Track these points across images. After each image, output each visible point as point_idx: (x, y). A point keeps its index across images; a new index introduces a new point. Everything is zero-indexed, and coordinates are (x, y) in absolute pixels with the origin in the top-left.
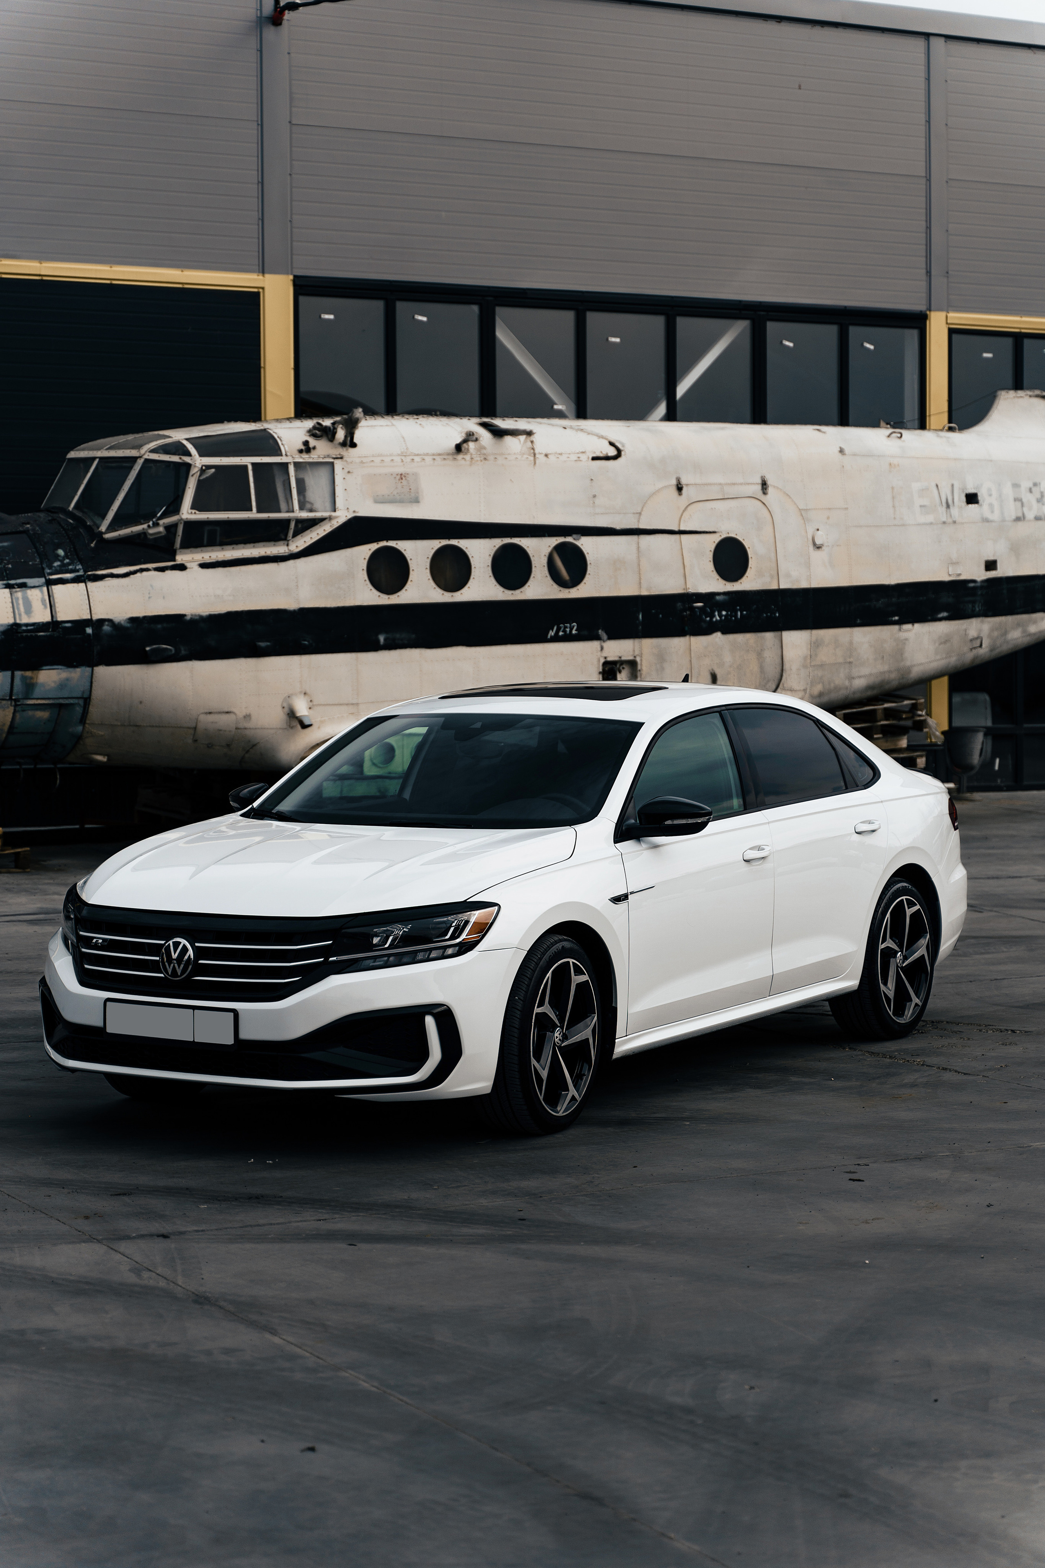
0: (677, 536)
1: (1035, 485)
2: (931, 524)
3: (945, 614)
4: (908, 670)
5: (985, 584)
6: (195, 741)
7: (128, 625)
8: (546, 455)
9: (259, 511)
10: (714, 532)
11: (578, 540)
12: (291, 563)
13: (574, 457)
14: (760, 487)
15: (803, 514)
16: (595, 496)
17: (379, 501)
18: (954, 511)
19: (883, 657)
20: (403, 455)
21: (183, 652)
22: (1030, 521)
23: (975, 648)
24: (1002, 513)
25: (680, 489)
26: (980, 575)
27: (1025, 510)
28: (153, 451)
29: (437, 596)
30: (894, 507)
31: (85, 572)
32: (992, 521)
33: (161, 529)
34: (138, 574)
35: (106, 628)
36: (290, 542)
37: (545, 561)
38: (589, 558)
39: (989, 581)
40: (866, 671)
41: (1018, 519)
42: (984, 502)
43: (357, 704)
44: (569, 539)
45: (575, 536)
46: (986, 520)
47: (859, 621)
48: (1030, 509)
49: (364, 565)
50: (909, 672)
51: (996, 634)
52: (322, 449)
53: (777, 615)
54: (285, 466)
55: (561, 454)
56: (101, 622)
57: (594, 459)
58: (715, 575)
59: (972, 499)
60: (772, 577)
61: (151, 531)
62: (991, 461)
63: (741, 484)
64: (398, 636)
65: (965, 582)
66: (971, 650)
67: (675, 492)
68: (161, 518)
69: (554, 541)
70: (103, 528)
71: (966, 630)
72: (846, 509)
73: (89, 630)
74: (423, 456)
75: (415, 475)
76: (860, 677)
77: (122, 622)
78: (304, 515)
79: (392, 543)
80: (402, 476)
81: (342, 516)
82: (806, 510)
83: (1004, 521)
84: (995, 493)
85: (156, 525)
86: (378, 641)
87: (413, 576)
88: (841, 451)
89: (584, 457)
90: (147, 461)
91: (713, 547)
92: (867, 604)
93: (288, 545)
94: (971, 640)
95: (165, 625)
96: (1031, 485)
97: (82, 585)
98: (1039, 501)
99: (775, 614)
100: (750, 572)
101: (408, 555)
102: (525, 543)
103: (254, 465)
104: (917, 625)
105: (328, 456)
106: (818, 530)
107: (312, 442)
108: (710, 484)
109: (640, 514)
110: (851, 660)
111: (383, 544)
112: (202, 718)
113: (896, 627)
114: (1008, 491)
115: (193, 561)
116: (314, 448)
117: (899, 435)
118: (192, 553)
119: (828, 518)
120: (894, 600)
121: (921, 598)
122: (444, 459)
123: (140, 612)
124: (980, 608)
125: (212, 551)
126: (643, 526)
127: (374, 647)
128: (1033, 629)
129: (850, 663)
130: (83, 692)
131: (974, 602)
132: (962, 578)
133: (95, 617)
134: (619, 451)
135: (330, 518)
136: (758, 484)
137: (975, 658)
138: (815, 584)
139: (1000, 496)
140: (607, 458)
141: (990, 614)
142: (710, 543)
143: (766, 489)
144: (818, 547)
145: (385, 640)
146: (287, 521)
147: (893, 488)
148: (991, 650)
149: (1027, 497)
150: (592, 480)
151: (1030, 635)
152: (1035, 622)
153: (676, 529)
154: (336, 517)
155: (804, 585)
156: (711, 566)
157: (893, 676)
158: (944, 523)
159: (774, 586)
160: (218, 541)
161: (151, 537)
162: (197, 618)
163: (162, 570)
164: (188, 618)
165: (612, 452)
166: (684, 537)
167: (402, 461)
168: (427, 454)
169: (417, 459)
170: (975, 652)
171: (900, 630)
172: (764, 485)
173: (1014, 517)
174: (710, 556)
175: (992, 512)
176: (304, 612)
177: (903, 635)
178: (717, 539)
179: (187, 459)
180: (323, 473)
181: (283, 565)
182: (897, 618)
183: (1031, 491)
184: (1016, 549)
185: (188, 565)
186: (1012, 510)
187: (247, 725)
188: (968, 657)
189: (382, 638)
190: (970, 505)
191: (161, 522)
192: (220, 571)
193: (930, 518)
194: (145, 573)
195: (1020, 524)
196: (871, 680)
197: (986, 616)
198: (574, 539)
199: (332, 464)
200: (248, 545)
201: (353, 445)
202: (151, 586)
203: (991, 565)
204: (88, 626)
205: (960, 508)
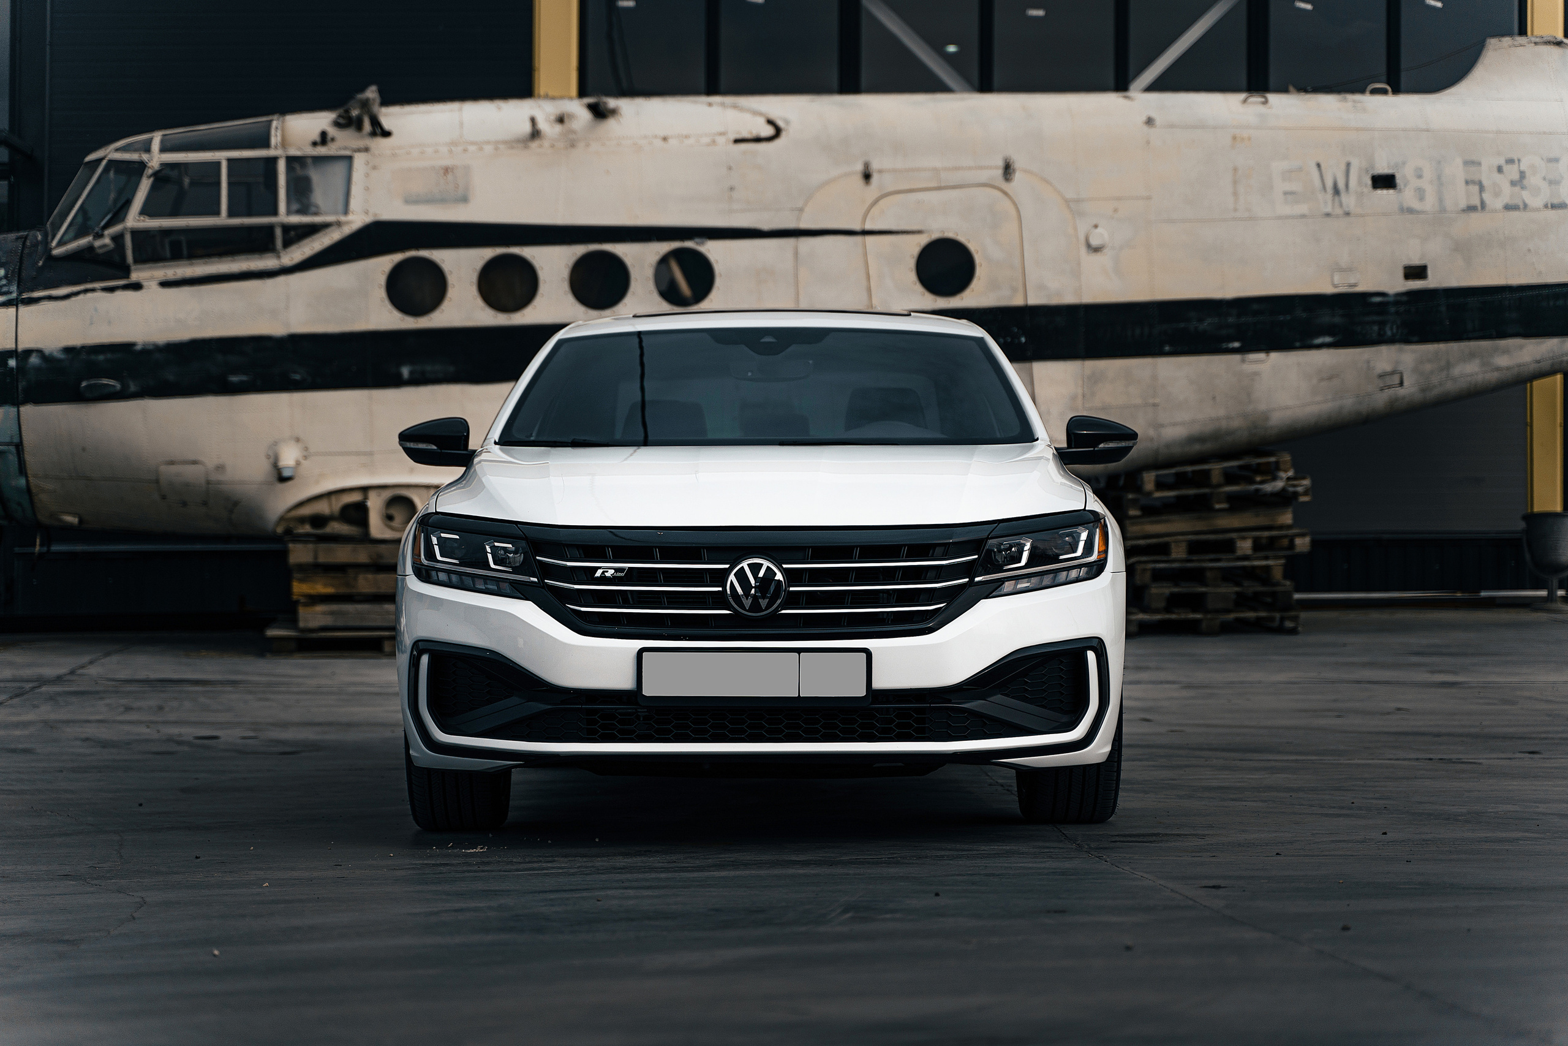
0: (858, 239)
1: (1510, 161)
2: (1303, 216)
3: (1328, 339)
4: (1266, 416)
5: (1405, 298)
6: (164, 497)
7: (62, 356)
8: (665, 139)
9: (231, 214)
10: (919, 232)
11: (702, 244)
12: (281, 280)
13: (706, 140)
14: (1000, 172)
15: (1074, 206)
16: (732, 189)
17: (410, 200)
18: (1349, 201)
19: (1214, 398)
20: (454, 143)
21: (133, 388)
22: (1495, 211)
23: (1389, 387)
24: (1441, 200)
25: (867, 177)
26: (1397, 285)
27: (1486, 196)
28: (117, 150)
29: (486, 317)
30: (1235, 194)
31: (20, 293)
32: (1418, 212)
33: (107, 241)
34: (81, 297)
35: (34, 360)
36: (281, 254)
37: (649, 272)
38: (718, 268)
39: (1411, 294)
40: (1184, 416)
41: (1471, 209)
42: (1405, 185)
43: (370, 454)
44: (689, 244)
45: (697, 240)
46: (1411, 211)
47: (1167, 348)
48: (1497, 194)
49: (382, 280)
50: (1267, 419)
51: (1428, 367)
52: (344, 141)
53: (1023, 340)
54: (272, 161)
55: (687, 137)
56: (28, 352)
57: (737, 141)
58: (919, 288)
59: (1384, 182)
60: (1014, 290)
61: (98, 243)
62: (1428, 130)
63: (970, 168)
64: (429, 368)
65: (1364, 296)
66: (1382, 390)
67: (859, 180)
68: (107, 226)
69: (665, 247)
70: (54, 244)
71: (1368, 362)
72: (1149, 198)
73: (12, 363)
74: (480, 145)
75: (467, 169)
76: (1174, 424)
77: (55, 354)
78: (295, 219)
79: (424, 253)
80: (447, 170)
81: (356, 220)
82: (1078, 201)
83: (1443, 210)
84: (1428, 174)
85: (98, 236)
86: (400, 375)
87: (451, 293)
88: (1150, 122)
89: (721, 140)
90: (112, 162)
91: (916, 251)
92: (1182, 325)
93: (279, 257)
94: (1381, 376)
95: (109, 356)
96: (1502, 161)
97: (12, 311)
98: (1513, 183)
99: (1019, 339)
100: (976, 284)
101: (446, 267)
102: (621, 250)
103: (230, 161)
104: (1274, 356)
105: (345, 148)
106: (1096, 226)
107: (332, 131)
108: (918, 170)
109: (801, 210)
110: (1157, 401)
111: (413, 253)
112: (163, 469)
113: (1237, 357)
114: (1456, 170)
115: (152, 278)
116: (333, 140)
117: (1263, 100)
118: (150, 268)
119: (1116, 210)
120: (1231, 320)
121: (1282, 318)
122: (512, 148)
123: (77, 341)
124: (1395, 331)
125: (178, 266)
126: (804, 225)
127: (396, 382)
128: (1503, 361)
129: (1155, 405)
130: (12, 437)
131: (1382, 324)
132: (1361, 288)
133: (21, 347)
134: (778, 132)
135: (339, 224)
136: (996, 168)
137: (1392, 402)
138: (1088, 298)
139: (1439, 177)
140: (758, 140)
141: (1415, 338)
142: (914, 246)
143: (1010, 174)
144: (1097, 250)
145: (411, 373)
146: (270, 228)
147: (1235, 170)
148: (1423, 390)
149: (1488, 177)
150: (730, 168)
151: (1498, 369)
152: (1506, 351)
153: (857, 227)
154: (348, 223)
155: (1069, 299)
156: (913, 276)
157: (1236, 423)
158: (1328, 215)
159: (1018, 301)
160: (185, 252)
161: (100, 251)
162: (151, 347)
163: (111, 290)
164: (138, 348)
165: (769, 131)
166: (869, 239)
167: (451, 151)
168: (488, 143)
169: (472, 148)
170: (1391, 392)
171: (1243, 361)
172: (1008, 170)
173: (1463, 204)
174: (912, 263)
175: (1422, 199)
176: (295, 339)
177: (1248, 368)
178: (923, 240)
179: (145, 157)
180: (339, 168)
181: (270, 282)
182: (1236, 345)
183: (1500, 169)
184: (1462, 248)
185: (145, 284)
186: (1459, 195)
187: (221, 477)
188: (1380, 400)
189: (405, 372)
190: (1379, 192)
191: (106, 232)
192: (186, 290)
193: (1303, 208)
194: (89, 295)
195: (1474, 215)
196: (1196, 429)
197: (1407, 341)
198: (697, 243)
199: (350, 159)
200: (224, 259)
201: (387, 134)
202: (96, 310)
203: (1416, 272)
204: (12, 357)
205: (1360, 195)
